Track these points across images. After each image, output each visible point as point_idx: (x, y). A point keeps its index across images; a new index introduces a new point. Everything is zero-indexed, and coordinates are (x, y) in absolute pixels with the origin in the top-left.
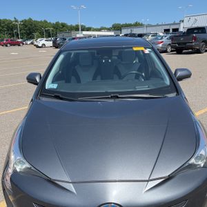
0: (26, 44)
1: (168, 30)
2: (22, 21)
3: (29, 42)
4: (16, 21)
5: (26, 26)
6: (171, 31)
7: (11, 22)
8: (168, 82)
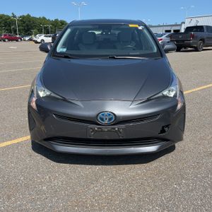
0: (24, 40)
1: (170, 31)
2: (20, 17)
3: (27, 39)
4: (14, 16)
5: (24, 22)
6: (172, 32)
7: (9, 18)
8: (155, 50)
